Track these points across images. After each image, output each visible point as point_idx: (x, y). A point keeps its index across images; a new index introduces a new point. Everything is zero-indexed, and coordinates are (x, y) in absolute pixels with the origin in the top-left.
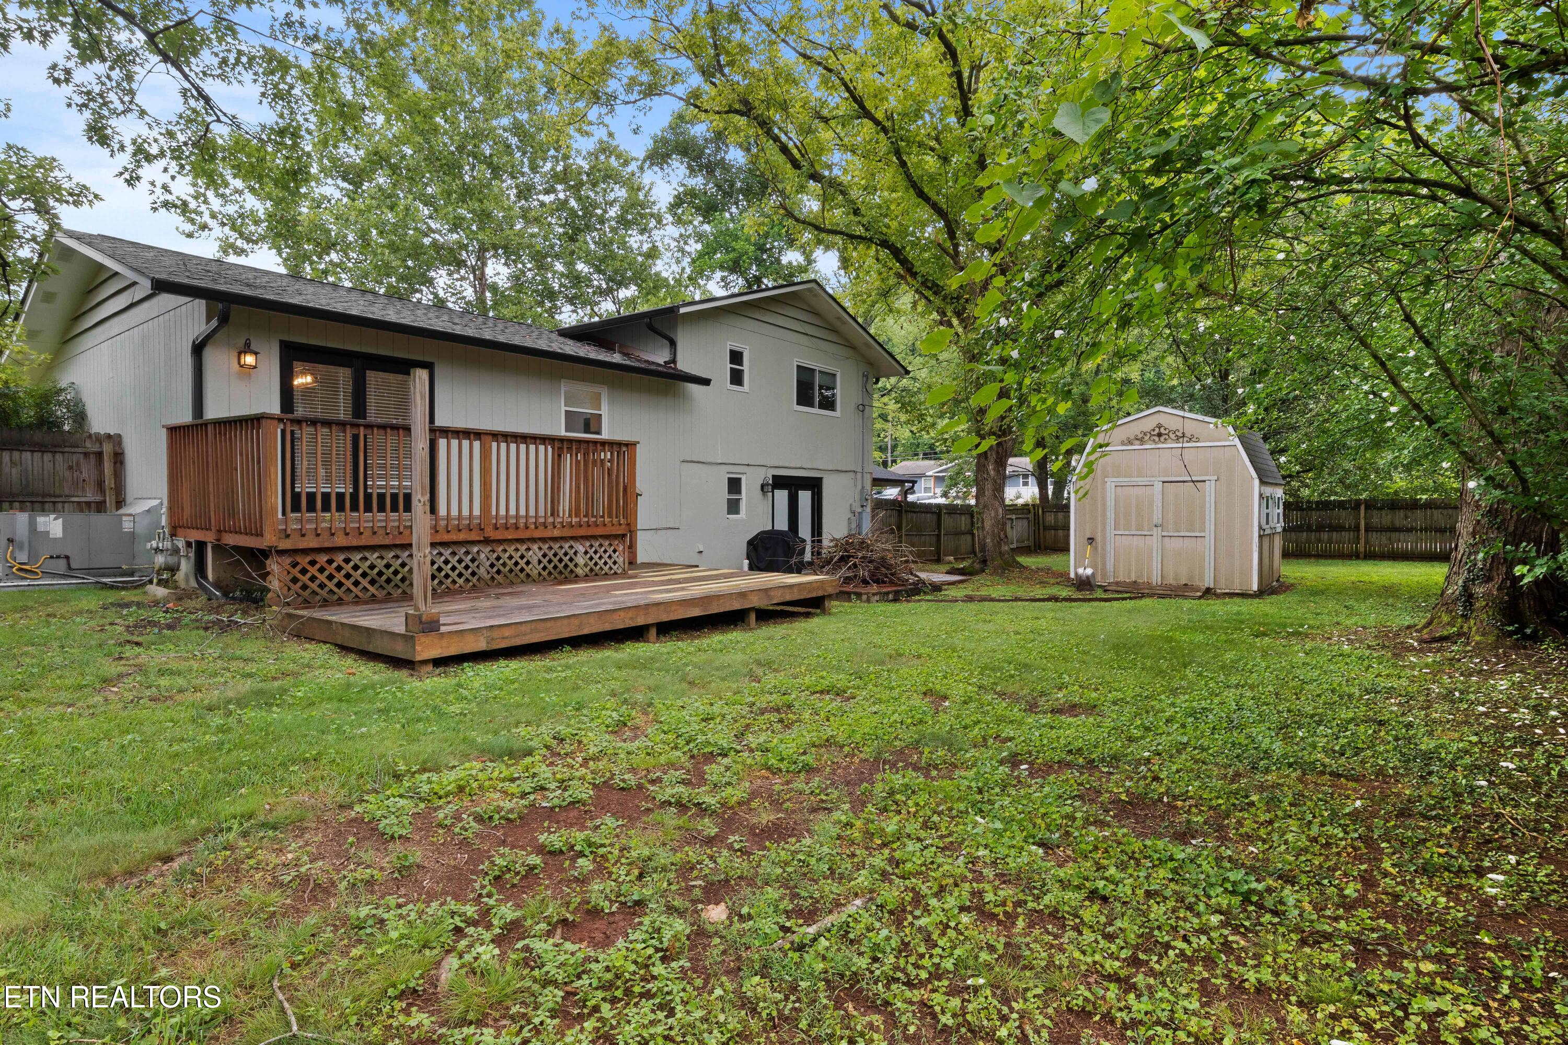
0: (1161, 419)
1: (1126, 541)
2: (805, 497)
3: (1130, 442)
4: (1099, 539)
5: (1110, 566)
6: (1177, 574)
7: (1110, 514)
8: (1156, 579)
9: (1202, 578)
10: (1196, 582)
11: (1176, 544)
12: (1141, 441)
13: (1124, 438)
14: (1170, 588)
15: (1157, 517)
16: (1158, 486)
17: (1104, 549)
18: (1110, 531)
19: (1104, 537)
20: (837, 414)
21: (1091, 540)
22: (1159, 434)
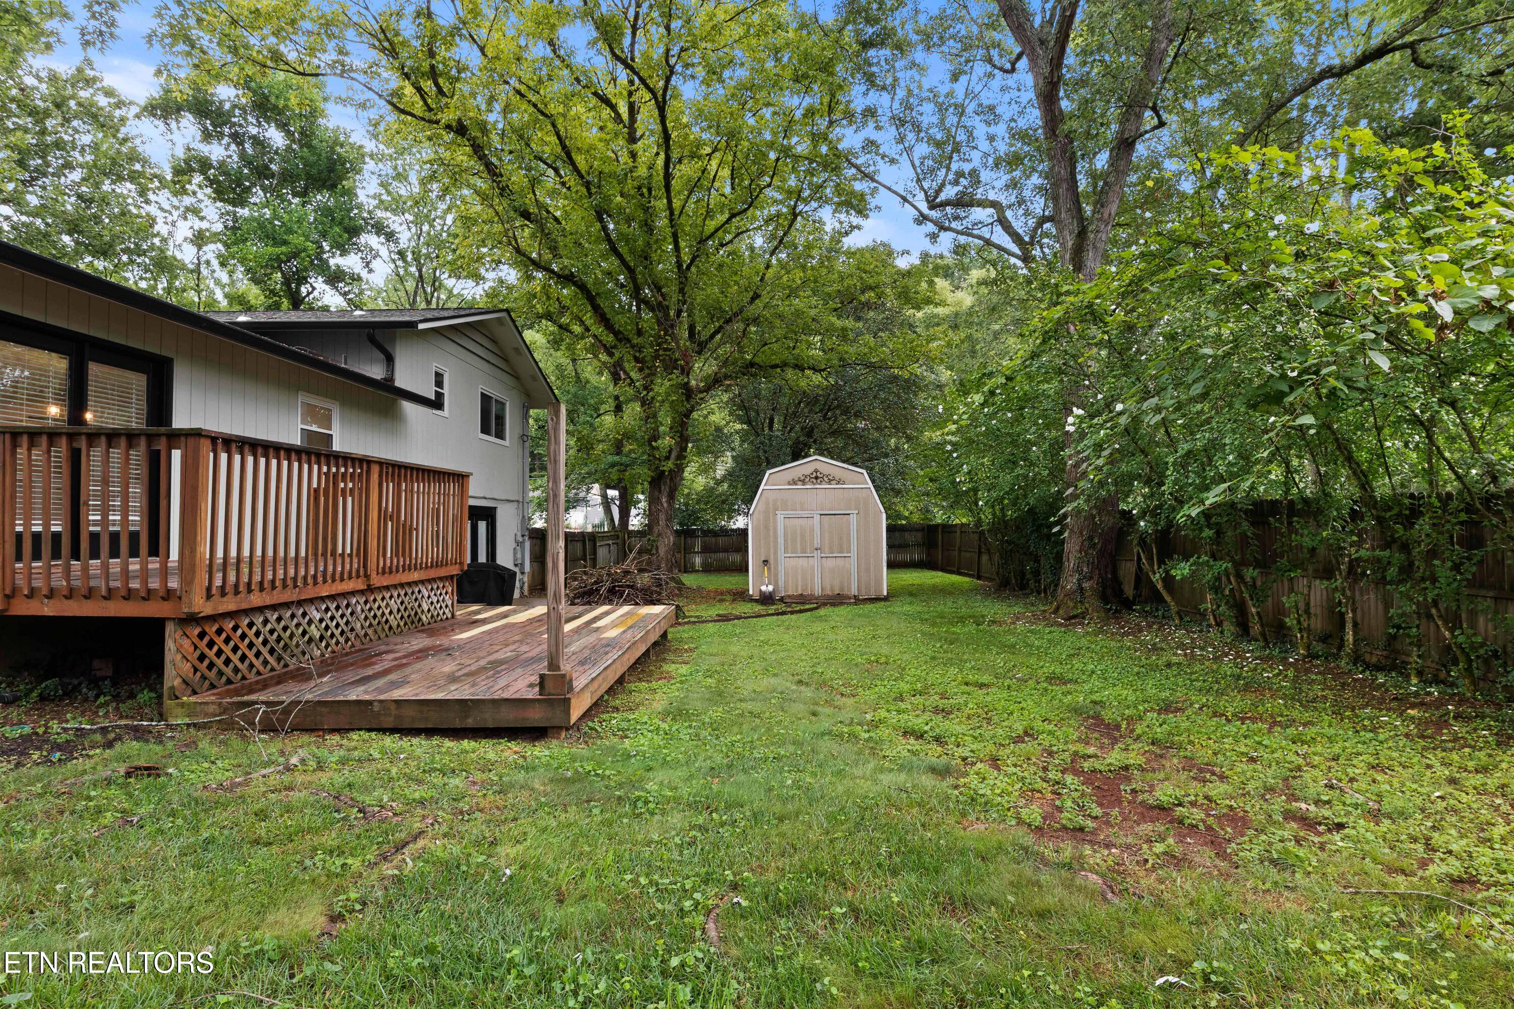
0: (817, 465)
1: (793, 562)
2: (482, 526)
3: (795, 483)
4: (772, 561)
5: (781, 583)
6: (832, 587)
7: (781, 540)
8: (818, 592)
9: (849, 588)
10: (846, 592)
11: (830, 563)
12: (804, 482)
13: (790, 479)
14: (829, 597)
15: (817, 542)
16: (817, 518)
17: (776, 568)
18: (781, 554)
19: (776, 560)
20: (507, 443)
21: (766, 562)
22: (816, 477)
